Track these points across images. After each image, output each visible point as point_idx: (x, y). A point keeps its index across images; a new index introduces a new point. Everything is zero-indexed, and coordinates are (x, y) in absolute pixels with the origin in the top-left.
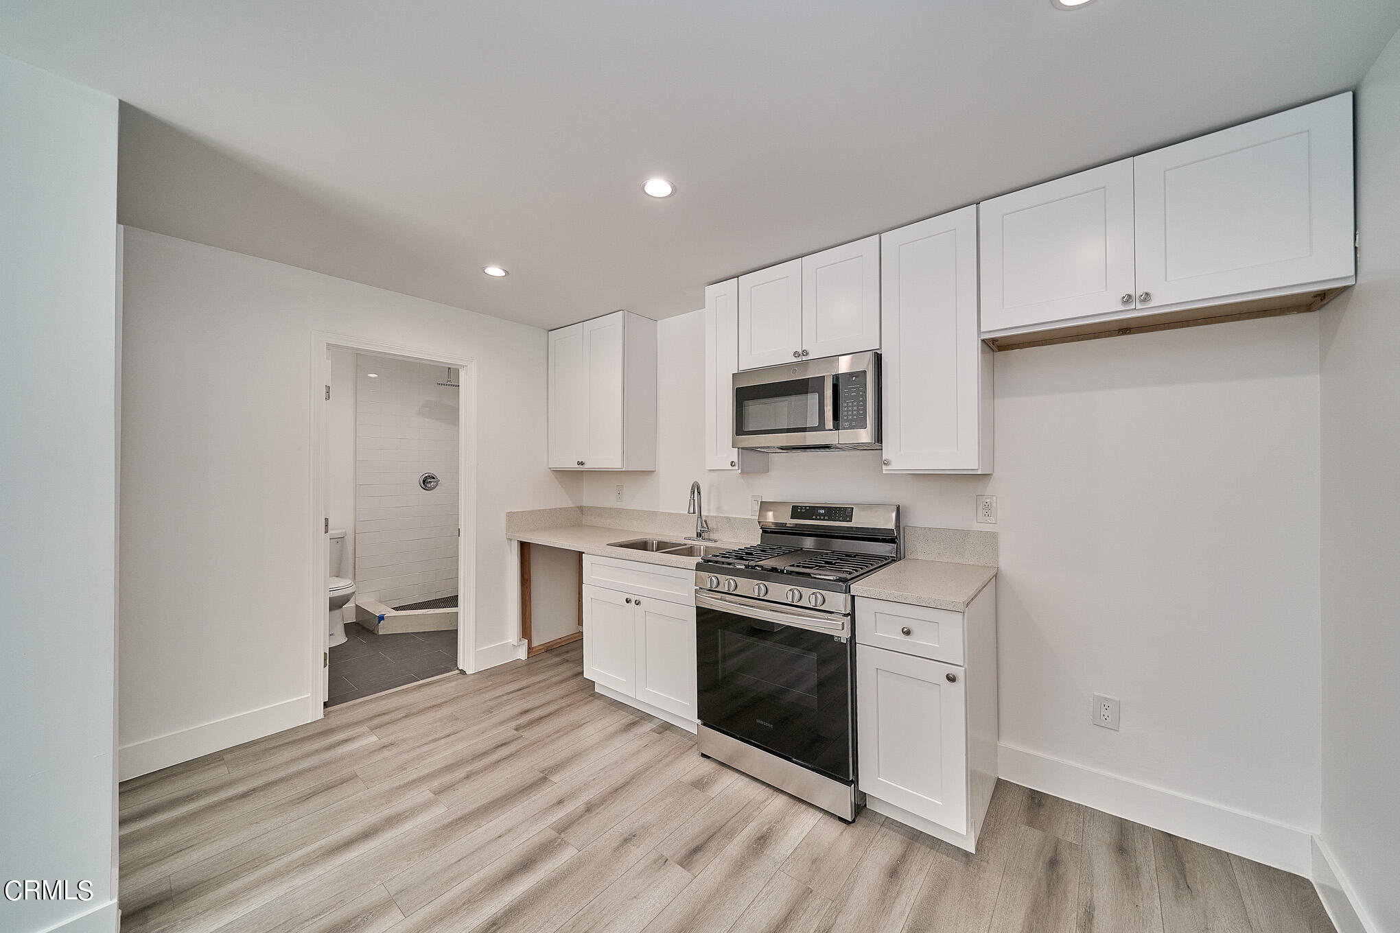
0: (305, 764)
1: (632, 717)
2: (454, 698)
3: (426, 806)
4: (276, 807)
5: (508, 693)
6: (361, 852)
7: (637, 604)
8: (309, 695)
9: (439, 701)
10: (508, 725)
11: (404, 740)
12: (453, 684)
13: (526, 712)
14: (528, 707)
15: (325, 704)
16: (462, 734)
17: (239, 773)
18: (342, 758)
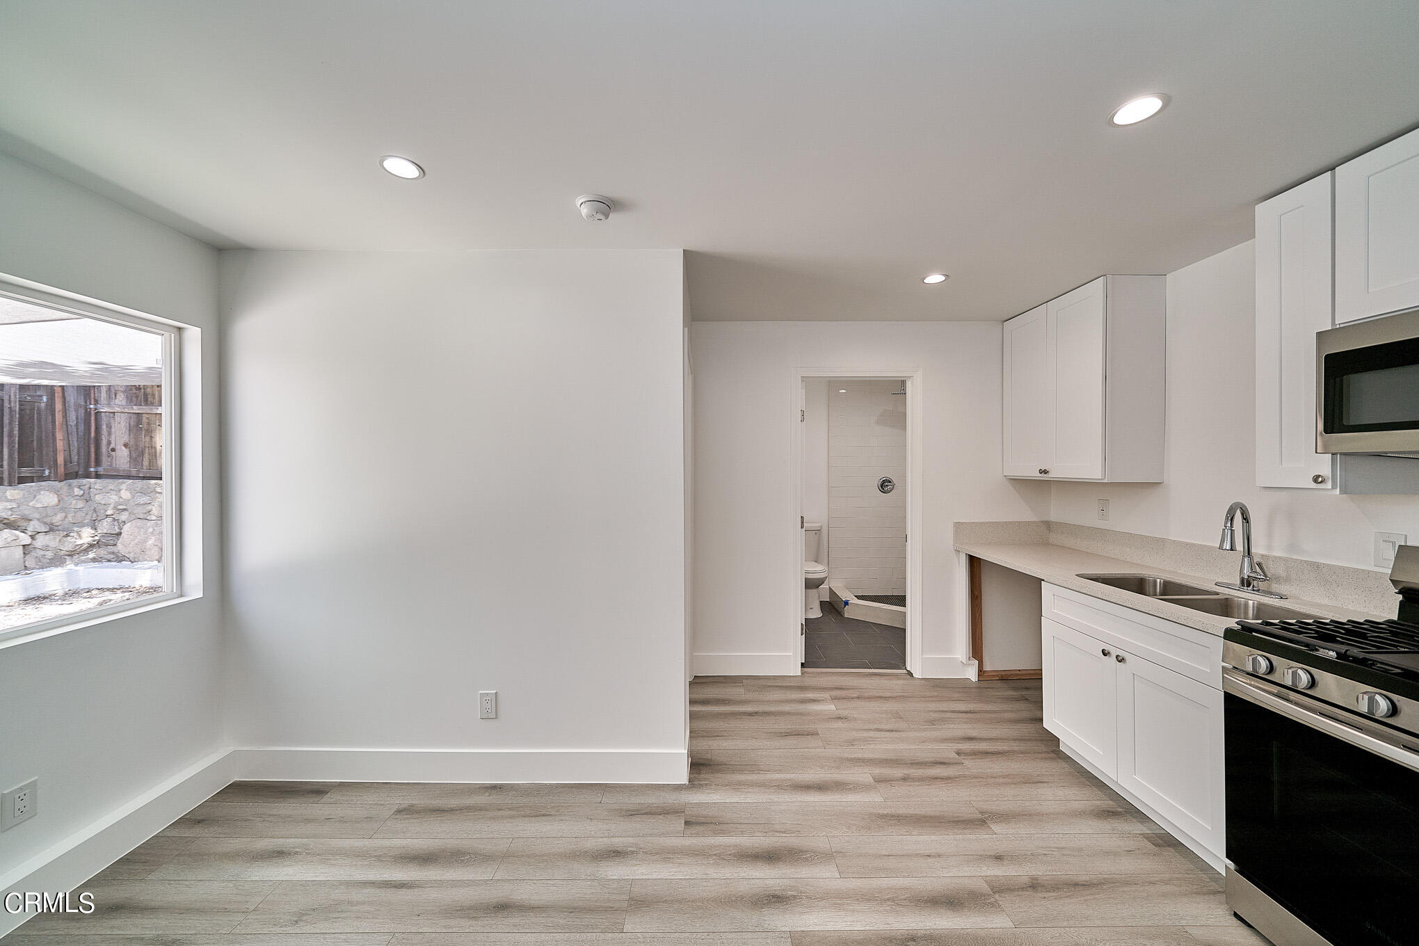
0: (786, 708)
1: (1111, 802)
2: (900, 696)
3: (864, 788)
4: (767, 733)
5: (954, 712)
6: (816, 800)
7: (1120, 661)
8: (791, 654)
9: (889, 694)
10: (951, 745)
11: (855, 719)
12: (901, 682)
13: (971, 739)
14: (975, 735)
15: (802, 664)
16: (904, 735)
17: (750, 696)
18: (809, 714)
